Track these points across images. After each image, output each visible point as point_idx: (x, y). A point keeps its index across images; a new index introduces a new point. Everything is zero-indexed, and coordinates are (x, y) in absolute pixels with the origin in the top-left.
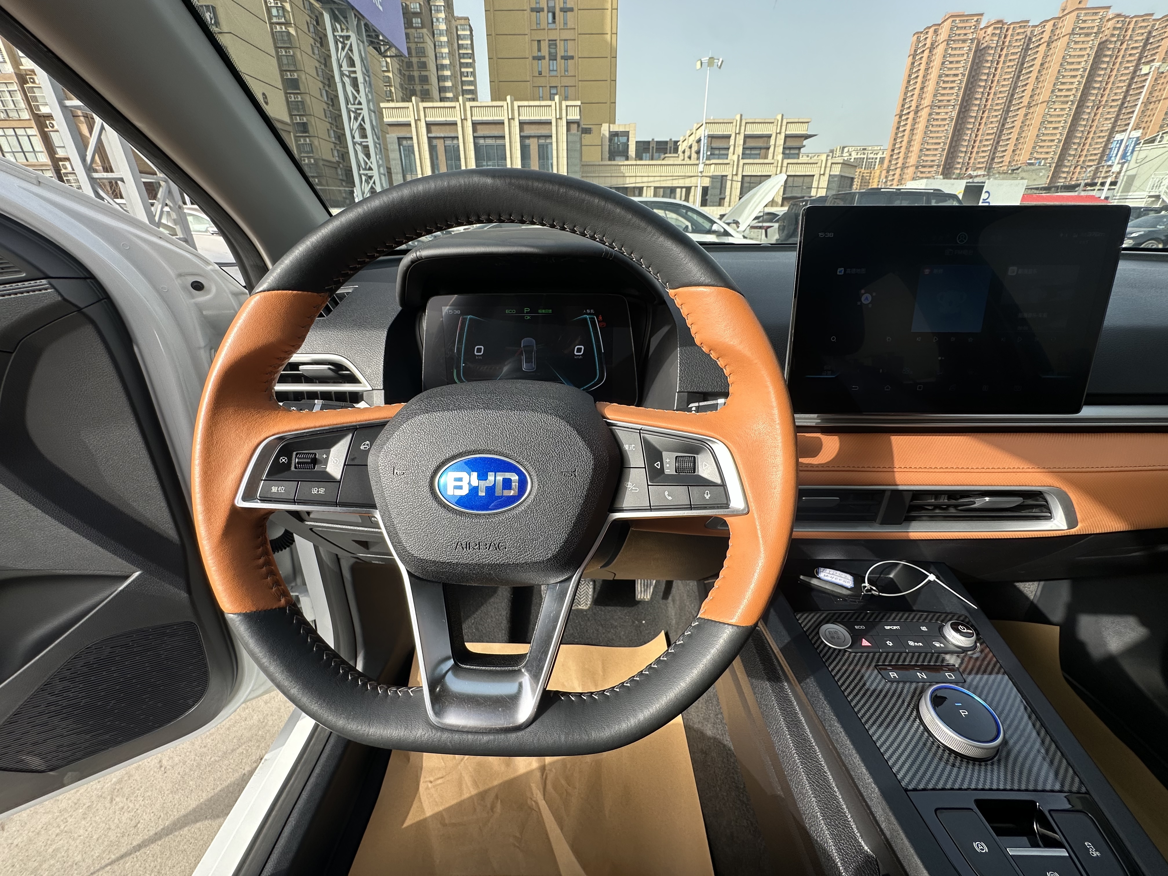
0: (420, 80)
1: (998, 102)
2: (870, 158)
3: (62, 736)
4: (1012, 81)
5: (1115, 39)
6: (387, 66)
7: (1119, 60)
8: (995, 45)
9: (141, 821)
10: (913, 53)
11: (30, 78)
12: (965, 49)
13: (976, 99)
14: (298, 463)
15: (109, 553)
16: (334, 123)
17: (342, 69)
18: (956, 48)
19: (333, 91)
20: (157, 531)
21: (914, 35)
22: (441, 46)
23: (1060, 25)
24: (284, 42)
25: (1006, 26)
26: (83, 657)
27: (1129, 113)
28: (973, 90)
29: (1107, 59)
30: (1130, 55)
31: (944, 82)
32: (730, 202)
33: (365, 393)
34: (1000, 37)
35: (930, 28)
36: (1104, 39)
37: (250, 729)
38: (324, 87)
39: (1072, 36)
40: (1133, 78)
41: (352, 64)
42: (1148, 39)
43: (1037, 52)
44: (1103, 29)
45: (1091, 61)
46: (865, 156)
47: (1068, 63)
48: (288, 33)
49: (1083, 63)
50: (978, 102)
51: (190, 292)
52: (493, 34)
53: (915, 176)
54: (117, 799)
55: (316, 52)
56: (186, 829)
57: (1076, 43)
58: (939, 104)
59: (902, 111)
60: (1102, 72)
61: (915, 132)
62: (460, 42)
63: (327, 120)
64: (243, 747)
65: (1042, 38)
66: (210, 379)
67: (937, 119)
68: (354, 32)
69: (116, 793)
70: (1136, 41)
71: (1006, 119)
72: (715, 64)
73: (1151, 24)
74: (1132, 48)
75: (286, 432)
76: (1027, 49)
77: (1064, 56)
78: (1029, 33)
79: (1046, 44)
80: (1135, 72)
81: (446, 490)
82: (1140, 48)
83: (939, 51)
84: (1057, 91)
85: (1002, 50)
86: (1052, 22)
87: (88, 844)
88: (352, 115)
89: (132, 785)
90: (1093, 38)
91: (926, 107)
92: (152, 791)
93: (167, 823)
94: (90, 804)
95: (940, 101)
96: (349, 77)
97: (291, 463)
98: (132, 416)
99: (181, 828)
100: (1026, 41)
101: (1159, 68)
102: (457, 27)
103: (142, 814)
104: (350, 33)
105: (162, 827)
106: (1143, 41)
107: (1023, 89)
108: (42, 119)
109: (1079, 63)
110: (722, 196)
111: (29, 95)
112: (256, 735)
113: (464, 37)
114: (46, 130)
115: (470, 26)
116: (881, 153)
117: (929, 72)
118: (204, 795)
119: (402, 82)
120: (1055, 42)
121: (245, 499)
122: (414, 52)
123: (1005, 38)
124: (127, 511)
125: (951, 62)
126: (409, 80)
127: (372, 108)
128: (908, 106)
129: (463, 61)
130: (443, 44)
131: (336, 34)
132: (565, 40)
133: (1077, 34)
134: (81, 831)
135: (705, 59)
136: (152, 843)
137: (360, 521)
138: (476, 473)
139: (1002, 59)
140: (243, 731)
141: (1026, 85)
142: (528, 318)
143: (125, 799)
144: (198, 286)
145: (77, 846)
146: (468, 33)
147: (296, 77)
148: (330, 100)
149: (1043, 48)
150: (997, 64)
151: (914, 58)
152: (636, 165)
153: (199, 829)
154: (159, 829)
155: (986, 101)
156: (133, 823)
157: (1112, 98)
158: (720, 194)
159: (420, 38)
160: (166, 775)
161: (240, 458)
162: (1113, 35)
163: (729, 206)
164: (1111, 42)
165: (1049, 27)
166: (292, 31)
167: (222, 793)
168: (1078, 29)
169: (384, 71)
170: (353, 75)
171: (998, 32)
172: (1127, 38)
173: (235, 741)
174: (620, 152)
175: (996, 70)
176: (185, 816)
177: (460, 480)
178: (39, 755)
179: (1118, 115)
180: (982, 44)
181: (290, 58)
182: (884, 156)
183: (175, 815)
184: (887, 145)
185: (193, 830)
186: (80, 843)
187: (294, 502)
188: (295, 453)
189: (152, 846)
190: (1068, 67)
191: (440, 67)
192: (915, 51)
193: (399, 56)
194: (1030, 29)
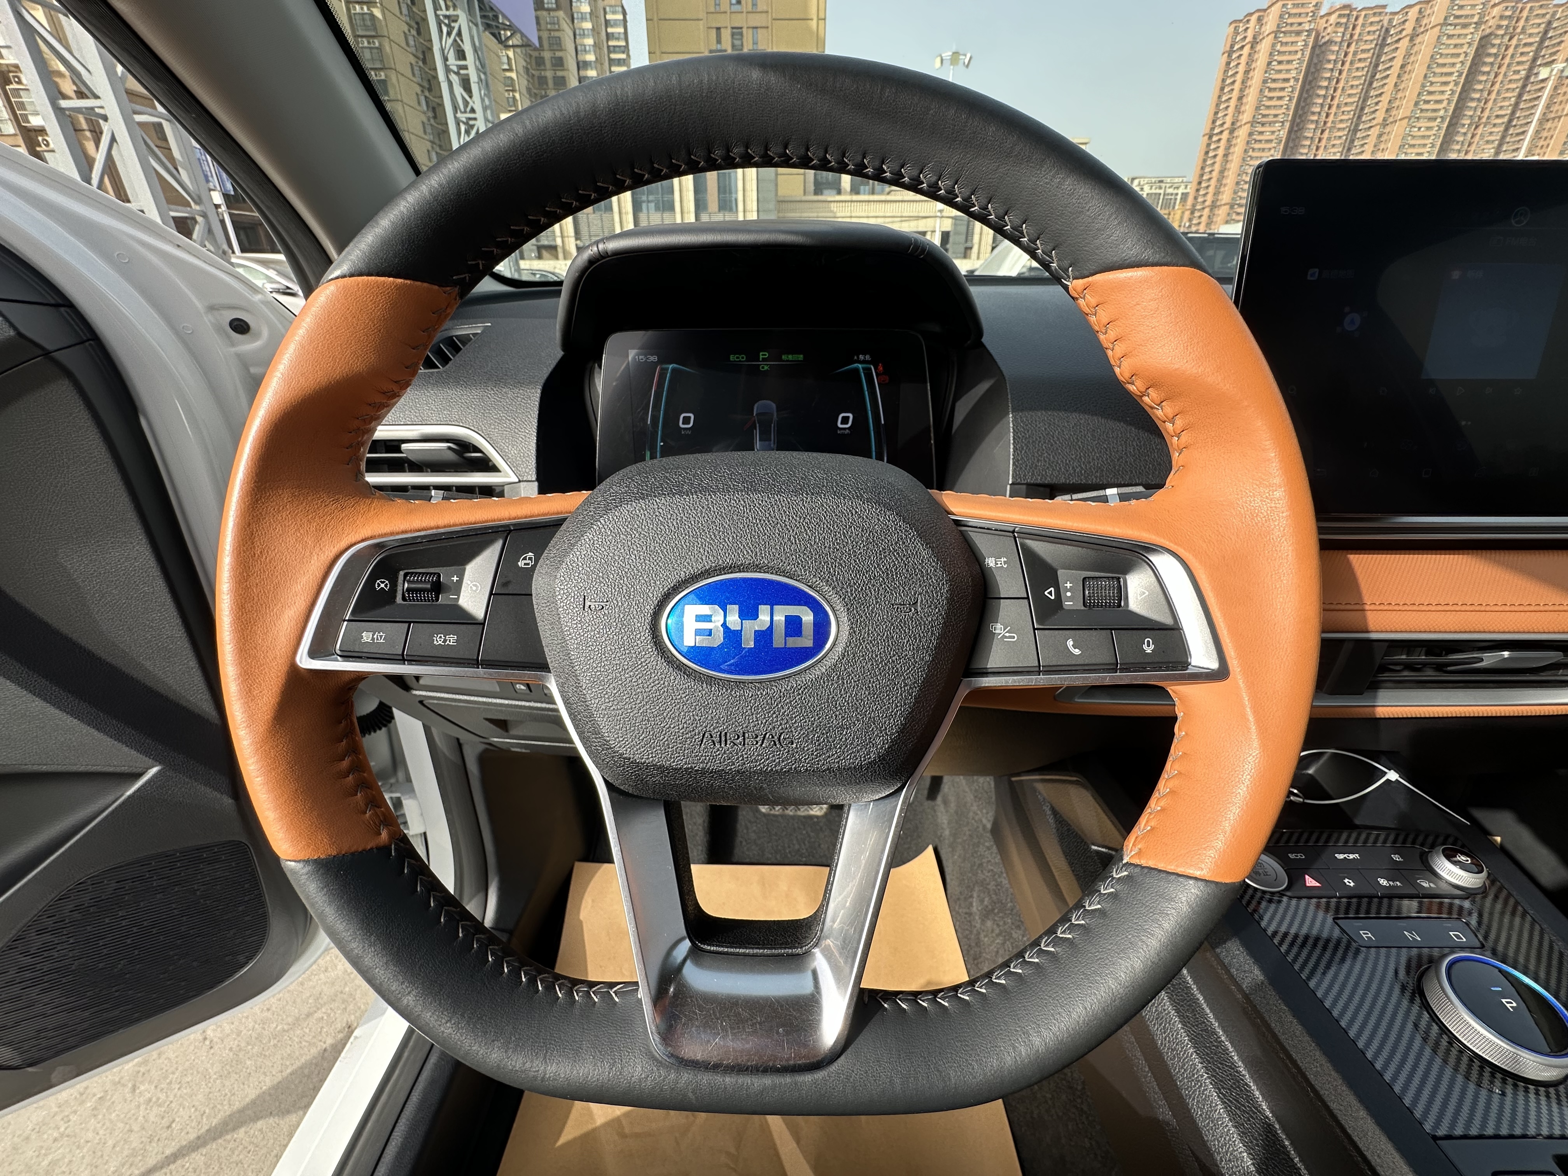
0: (555, 84)
1: (1343, 117)
2: (1168, 194)
3: (44, 1015)
4: (1362, 89)
5: (1501, 32)
6: (509, 63)
7: (1507, 61)
8: (1339, 40)
9: (177, 1120)
10: (1228, 49)
11: (14, 77)
12: (1299, 44)
13: (1313, 113)
14: (408, 590)
15: (109, 739)
16: (437, 141)
17: (448, 63)
18: (1287, 43)
19: (435, 97)
20: (185, 704)
21: (1231, 24)
22: (584, 35)
23: (1428, 12)
24: (365, 27)
25: (1355, 13)
26: (72, 898)
27: (1518, 134)
28: (1308, 101)
29: (1491, 60)
30: (1522, 54)
31: (1270, 90)
32: (979, 253)
33: (506, 488)
34: (1346, 29)
35: (1251, 14)
36: (1488, 31)
37: (333, 984)
38: (422, 91)
39: (1444, 28)
40: (1524, 86)
41: (461, 55)
42: (1546, 32)
43: (1397, 48)
44: (1487, 18)
45: (1469, 62)
46: (1162, 191)
47: (1439, 65)
48: (372, 16)
49: (1458, 65)
50: (1315, 118)
51: (229, 337)
52: (655, 19)
53: (1229, 218)
54: (142, 1088)
55: (412, 43)
56: (242, 1130)
57: (1450, 37)
58: (1264, 120)
59: (1213, 129)
60: (1484, 78)
61: (1230, 158)
62: (610, 30)
63: (426, 137)
64: (324, 1010)
65: (1403, 30)
66: (247, 437)
67: (1260, 141)
68: (463, 10)
69: (140, 1079)
70: (1530, 35)
71: (1352, 141)
72: (961, 62)
73: (1551, 11)
74: (1525, 45)
75: (385, 535)
76: (1383, 45)
77: (1432, 56)
78: (1385, 23)
79: (1408, 38)
80: (1527, 77)
81: (682, 637)
82: (1536, 44)
83: (1264, 47)
84: (1422, 103)
85: (1349, 46)
86: (1417, 8)
87: (100, 1154)
88: (463, 128)
89: (163, 1066)
90: (1472, 30)
91: (1245, 124)
92: (192, 1074)
93: (215, 1122)
94: (102, 1094)
95: (1264, 116)
96: (457, 73)
97: (396, 591)
98: (139, 527)
99: (234, 1129)
100: (1382, 34)
101: (1562, 71)
102: (605, 9)
103: (178, 1110)
104: (459, 12)
105: (207, 1128)
106: (1540, 35)
107: (1376, 100)
108: (33, 134)
109: (1454, 64)
110: (968, 245)
111: (13, 100)
112: (342, 992)
113: (615, 24)
114: (38, 149)
115: (623, 7)
116: (1183, 187)
117: (1250, 76)
118: (267, 1079)
119: (531, 86)
120: (1421, 36)
121: (314, 653)
122: (546, 45)
123: (1353, 29)
124: (135, 674)
125: (1280, 63)
126: (539, 83)
127: (490, 118)
128: (1221, 122)
129: (613, 56)
130: (586, 32)
131: (439, 12)
132: (754, 28)
133: (1450, 24)
134: (90, 1135)
135: (947, 55)
136: (193, 1151)
137: (498, 689)
138: (736, 607)
139: (1350, 57)
140: (323, 987)
141: (1381, 94)
142: (766, 368)
143: (153, 1087)
144: (240, 327)
145: (83, 1157)
146: (620, 17)
147: (383, 77)
148: (430, 109)
149: (1404, 44)
150: (1343, 65)
151: (1230, 56)
152: (852, 201)
153: (261, 1130)
154: (203, 1130)
155: (1327, 116)
156: (165, 1122)
157: (1495, 114)
158: (966, 241)
159: (554, 24)
160: (212, 1051)
161: (304, 580)
162: (1499, 27)
163: (978, 258)
164: (1496, 36)
165: (1413, 13)
166: (377, 12)
167: (293, 1077)
168: (1452, 18)
169: (505, 70)
170: (462, 72)
171: (1344, 20)
172: (1519, 30)
173: (310, 1001)
174: (829, 183)
175: (1340, 74)
176: (242, 1111)
177: (707, 618)
178: (9, 1044)
179: (1503, 137)
180: (1323, 37)
181: (376, 51)
182: (1188, 190)
183: (225, 1110)
184: (1192, 176)
185: (252, 1131)
186: (87, 1152)
187: (402, 659)
188: (402, 573)
189: (193, 1155)
190: (1438, 70)
191: (582, 65)
192: (1232, 46)
193: (526, 45)
194: (1387, 18)
